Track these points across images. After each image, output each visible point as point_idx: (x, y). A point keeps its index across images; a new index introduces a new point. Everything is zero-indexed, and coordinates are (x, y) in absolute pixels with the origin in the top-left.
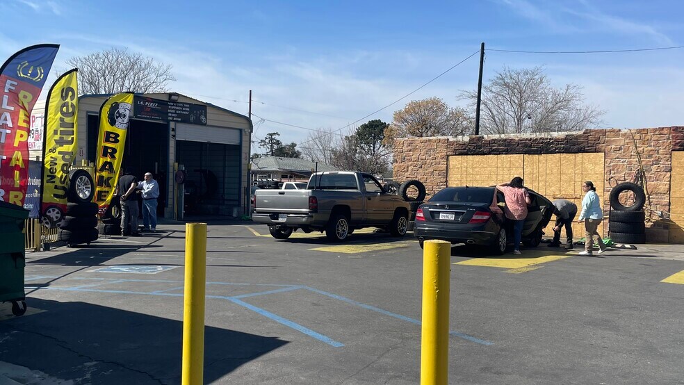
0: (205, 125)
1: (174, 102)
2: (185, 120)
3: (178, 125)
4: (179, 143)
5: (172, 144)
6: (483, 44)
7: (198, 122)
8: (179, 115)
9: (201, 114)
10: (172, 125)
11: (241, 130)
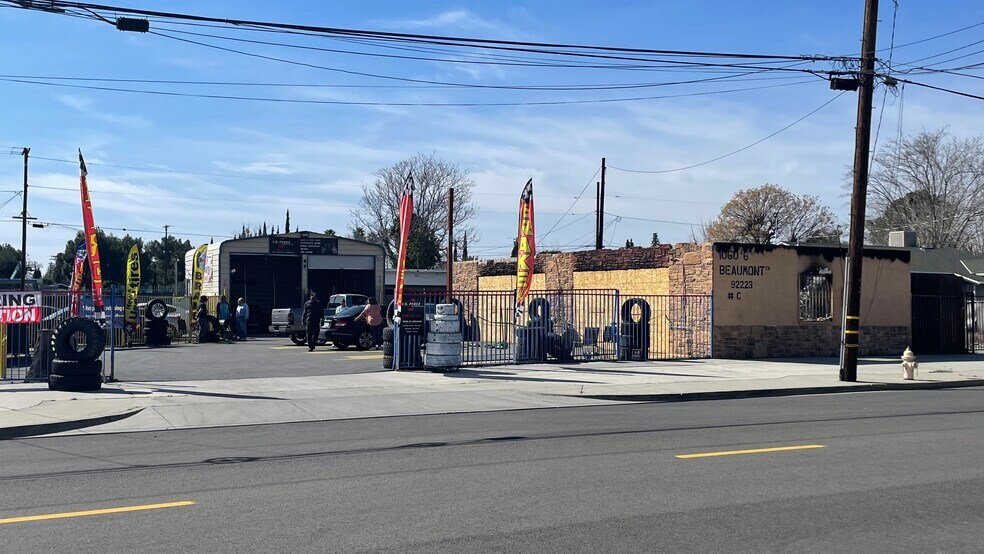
0: (336, 255)
1: (306, 238)
2: (317, 252)
3: (310, 257)
4: (311, 272)
5: (305, 273)
6: (604, 160)
7: (330, 253)
8: (310, 249)
9: (332, 246)
10: (304, 257)
11: (374, 256)
